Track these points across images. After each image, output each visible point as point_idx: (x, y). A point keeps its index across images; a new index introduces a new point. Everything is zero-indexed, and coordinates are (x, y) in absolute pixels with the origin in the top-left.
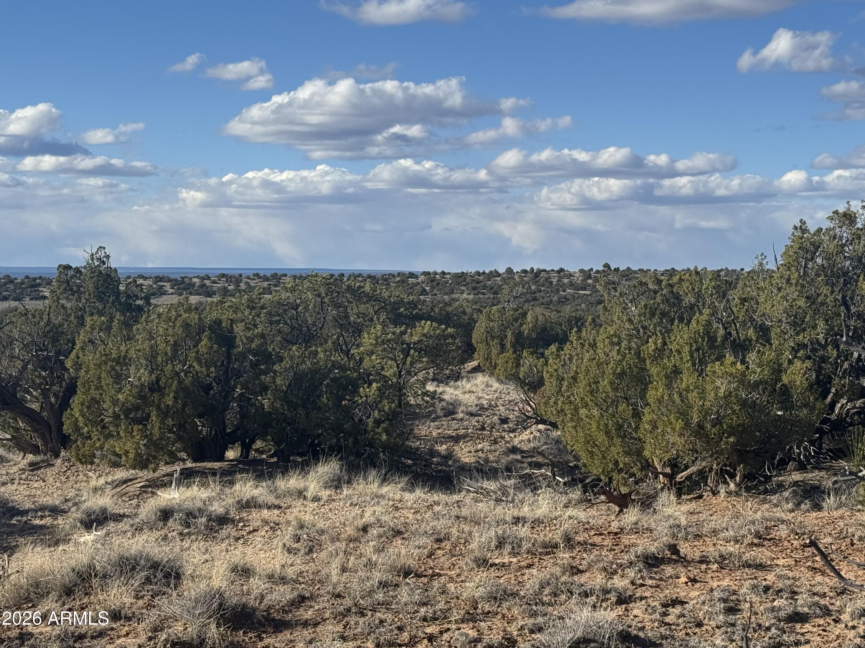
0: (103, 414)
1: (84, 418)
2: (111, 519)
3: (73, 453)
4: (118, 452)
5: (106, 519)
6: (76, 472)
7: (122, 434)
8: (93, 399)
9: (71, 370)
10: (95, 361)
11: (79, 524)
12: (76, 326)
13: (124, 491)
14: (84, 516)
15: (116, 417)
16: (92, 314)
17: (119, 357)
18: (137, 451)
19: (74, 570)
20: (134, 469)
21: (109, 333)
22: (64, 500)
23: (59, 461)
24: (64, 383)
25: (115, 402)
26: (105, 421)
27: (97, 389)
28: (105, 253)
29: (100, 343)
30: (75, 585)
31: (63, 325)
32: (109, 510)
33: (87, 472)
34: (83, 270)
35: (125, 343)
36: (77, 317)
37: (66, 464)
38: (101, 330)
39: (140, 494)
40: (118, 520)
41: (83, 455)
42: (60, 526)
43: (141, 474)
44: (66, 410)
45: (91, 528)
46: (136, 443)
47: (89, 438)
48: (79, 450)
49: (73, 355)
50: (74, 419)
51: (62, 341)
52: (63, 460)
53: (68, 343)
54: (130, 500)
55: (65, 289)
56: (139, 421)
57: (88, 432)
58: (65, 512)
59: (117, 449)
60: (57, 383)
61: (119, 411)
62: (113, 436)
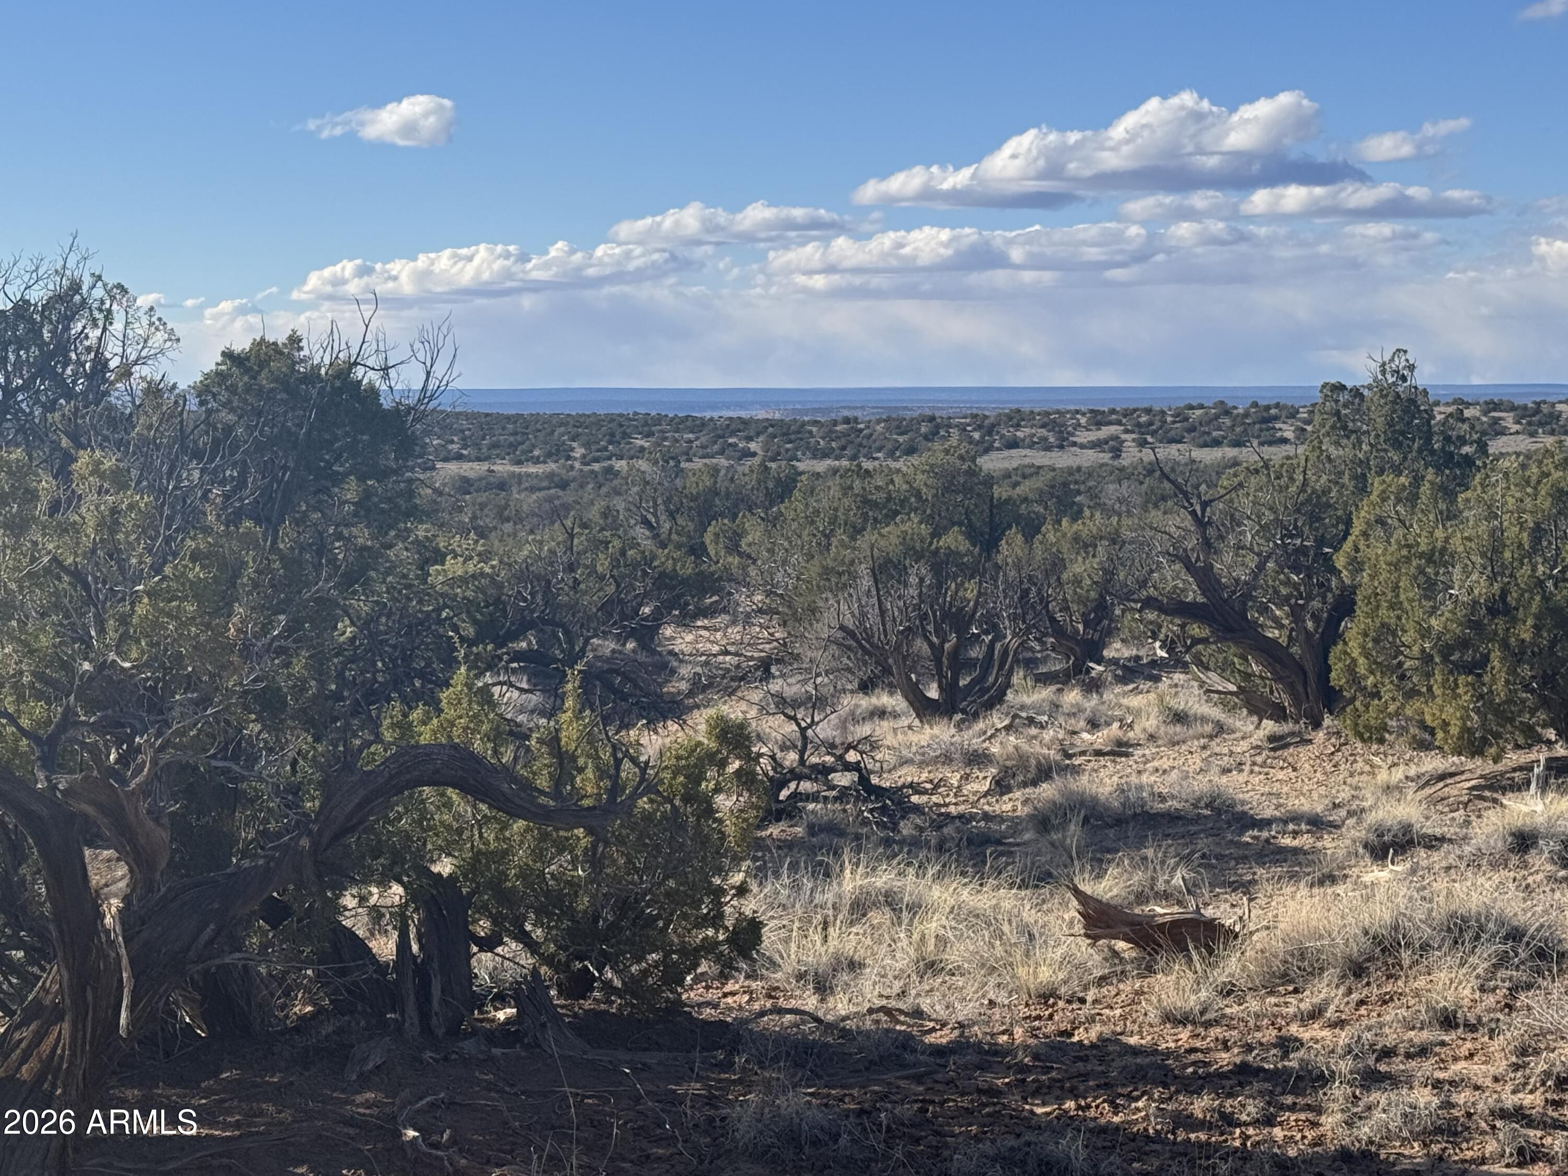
0: (1402, 653)
1: (1367, 658)
2: (1419, 844)
3: (1348, 722)
4: (1429, 723)
5: (1411, 843)
6: (1351, 755)
7: (1437, 690)
8: (1383, 625)
9: (1345, 573)
10: (1389, 558)
11: (1361, 850)
12: (1353, 493)
13: (1439, 793)
14: (1372, 837)
15: (1426, 658)
16: (1381, 472)
17: (1433, 550)
18: (1465, 724)
19: (1366, 933)
20: (1460, 754)
21: (1414, 506)
22: (1331, 805)
23: (1321, 734)
24: (1329, 595)
25: (1425, 633)
26: (1405, 666)
27: (1392, 607)
28: (1407, 360)
29: (1397, 523)
30: (1368, 960)
31: (1330, 491)
32: (1417, 826)
33: (1371, 757)
34: (1366, 392)
35: (1443, 525)
36: (1354, 477)
37: (1333, 740)
38: (1399, 500)
39: (1470, 801)
40: (1433, 846)
41: (1364, 727)
42: (1329, 852)
43: (1470, 765)
44: (1335, 644)
45: (1385, 856)
46: (1463, 707)
47: (1377, 695)
48: (1359, 716)
49: (1348, 546)
50: (1348, 662)
51: (1327, 521)
52: (1328, 733)
53: (1338, 523)
54: (1451, 811)
55: (1333, 427)
56: (1468, 668)
57: (1375, 686)
58: (1337, 827)
59: (1428, 718)
60: (1318, 595)
61: (1432, 648)
62: (1419, 693)
